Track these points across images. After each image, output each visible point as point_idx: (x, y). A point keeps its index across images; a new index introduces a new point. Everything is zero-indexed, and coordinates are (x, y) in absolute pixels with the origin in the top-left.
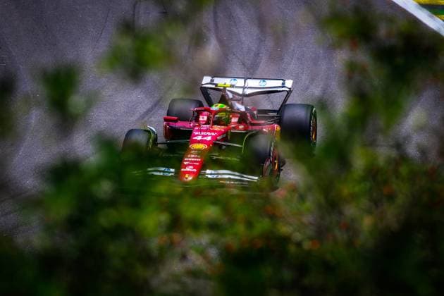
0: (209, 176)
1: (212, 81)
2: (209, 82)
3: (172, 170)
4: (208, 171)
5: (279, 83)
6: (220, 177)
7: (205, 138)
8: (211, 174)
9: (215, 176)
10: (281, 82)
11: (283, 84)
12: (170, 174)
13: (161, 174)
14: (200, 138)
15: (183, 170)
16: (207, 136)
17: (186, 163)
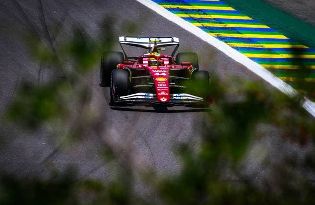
0: (176, 98)
1: (125, 39)
2: (124, 40)
3: (151, 95)
4: (175, 95)
5: (169, 40)
6: (182, 98)
7: (162, 74)
8: (176, 96)
9: (179, 98)
10: (171, 39)
11: (172, 40)
12: (150, 97)
13: (144, 97)
14: (158, 74)
15: (159, 94)
16: (162, 73)
17: (159, 90)
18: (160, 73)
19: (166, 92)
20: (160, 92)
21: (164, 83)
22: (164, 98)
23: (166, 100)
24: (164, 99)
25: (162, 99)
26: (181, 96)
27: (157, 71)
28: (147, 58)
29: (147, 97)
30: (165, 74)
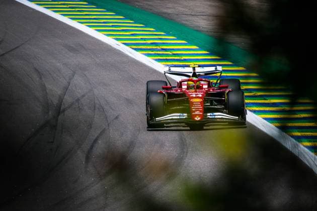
0: (210, 117)
2: (168, 70)
3: (186, 115)
4: (209, 114)
7: (198, 96)
9: (213, 117)
10: (215, 68)
12: (184, 117)
13: (178, 117)
14: (194, 96)
15: (193, 113)
16: (198, 94)
17: (193, 110)
18: (196, 95)
19: (200, 111)
20: (194, 112)
21: (199, 103)
22: (197, 117)
23: (199, 119)
24: (198, 119)
25: (196, 119)
26: (215, 115)
27: (194, 93)
28: (186, 83)
29: (181, 117)
30: (200, 96)
